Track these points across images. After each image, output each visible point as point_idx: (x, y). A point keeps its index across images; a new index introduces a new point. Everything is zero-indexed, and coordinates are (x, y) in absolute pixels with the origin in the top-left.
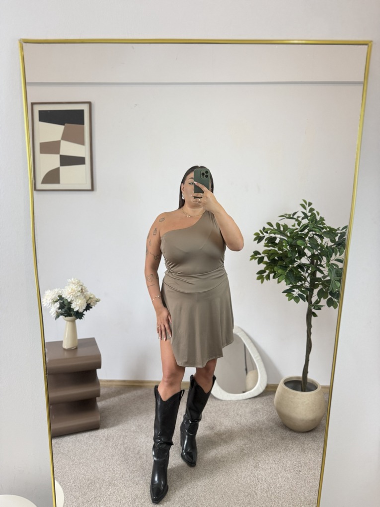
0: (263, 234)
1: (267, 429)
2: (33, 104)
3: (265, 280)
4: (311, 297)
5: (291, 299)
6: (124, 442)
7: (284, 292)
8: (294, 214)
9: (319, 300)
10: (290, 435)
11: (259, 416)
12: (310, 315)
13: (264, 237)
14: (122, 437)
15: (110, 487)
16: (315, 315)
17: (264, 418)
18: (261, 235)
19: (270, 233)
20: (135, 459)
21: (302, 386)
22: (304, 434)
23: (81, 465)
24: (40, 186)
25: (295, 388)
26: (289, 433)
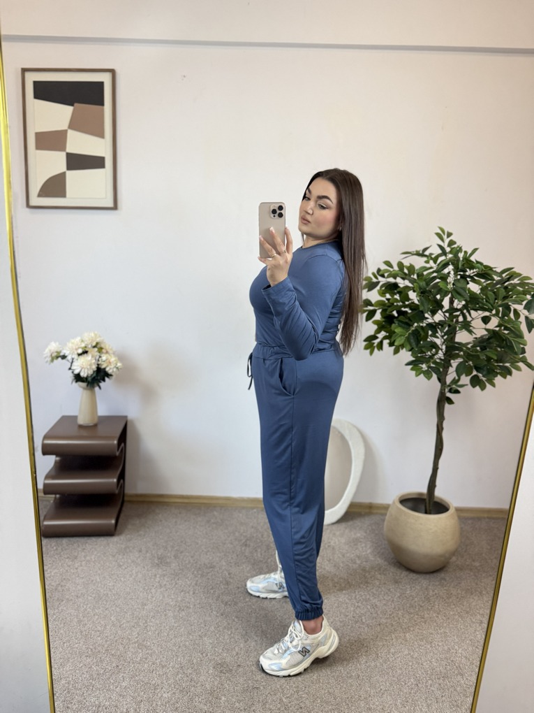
0: (377, 278)
1: (372, 568)
2: (24, 70)
3: (376, 350)
4: (446, 375)
5: (419, 374)
6: (161, 585)
7: (408, 364)
8: (425, 249)
9: (457, 378)
10: (407, 576)
11: (361, 549)
12: (443, 400)
13: (378, 283)
14: (158, 576)
15: (140, 651)
16: (450, 401)
17: (369, 551)
18: (374, 280)
19: (388, 277)
20: (178, 609)
21: (426, 506)
22: (428, 576)
23: (97, 617)
24: (35, 201)
25: (415, 509)
26: (405, 573)
